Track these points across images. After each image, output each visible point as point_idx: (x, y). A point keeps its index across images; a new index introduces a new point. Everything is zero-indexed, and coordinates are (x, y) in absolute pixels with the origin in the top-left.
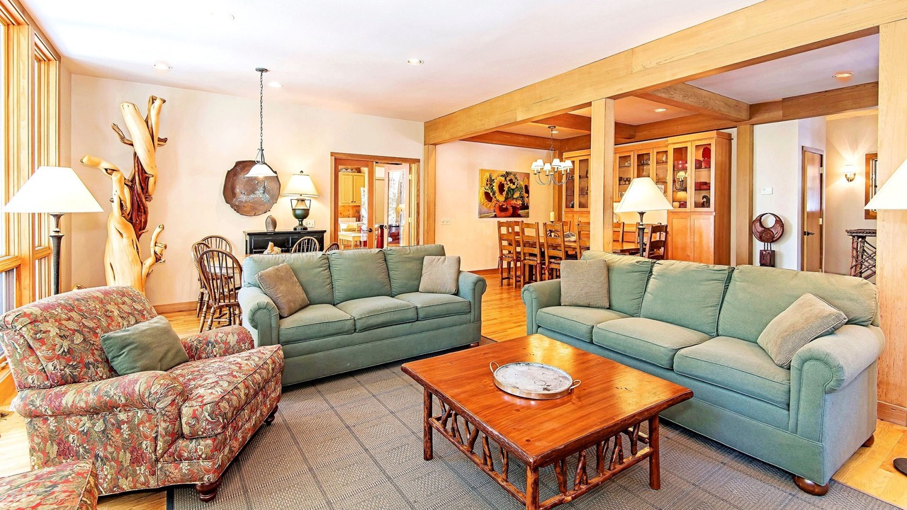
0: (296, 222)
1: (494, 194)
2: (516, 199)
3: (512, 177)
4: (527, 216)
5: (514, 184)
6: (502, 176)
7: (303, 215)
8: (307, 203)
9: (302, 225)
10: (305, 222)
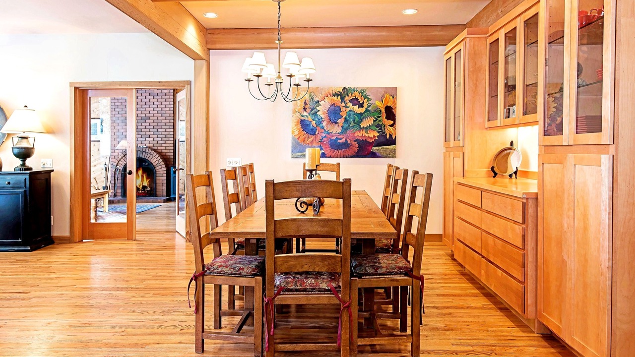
0: (18, 162)
1: (320, 122)
2: (366, 129)
3: (356, 95)
4: (393, 154)
5: (361, 106)
6: (336, 95)
7: (24, 154)
8: (31, 140)
9: (24, 164)
10: (29, 162)
